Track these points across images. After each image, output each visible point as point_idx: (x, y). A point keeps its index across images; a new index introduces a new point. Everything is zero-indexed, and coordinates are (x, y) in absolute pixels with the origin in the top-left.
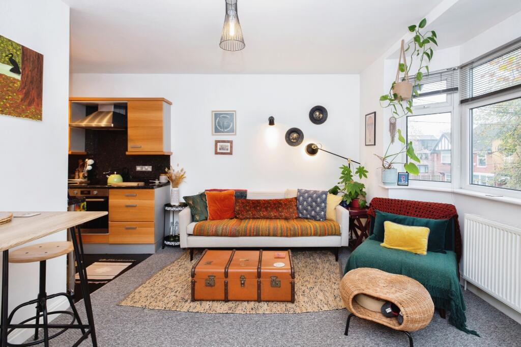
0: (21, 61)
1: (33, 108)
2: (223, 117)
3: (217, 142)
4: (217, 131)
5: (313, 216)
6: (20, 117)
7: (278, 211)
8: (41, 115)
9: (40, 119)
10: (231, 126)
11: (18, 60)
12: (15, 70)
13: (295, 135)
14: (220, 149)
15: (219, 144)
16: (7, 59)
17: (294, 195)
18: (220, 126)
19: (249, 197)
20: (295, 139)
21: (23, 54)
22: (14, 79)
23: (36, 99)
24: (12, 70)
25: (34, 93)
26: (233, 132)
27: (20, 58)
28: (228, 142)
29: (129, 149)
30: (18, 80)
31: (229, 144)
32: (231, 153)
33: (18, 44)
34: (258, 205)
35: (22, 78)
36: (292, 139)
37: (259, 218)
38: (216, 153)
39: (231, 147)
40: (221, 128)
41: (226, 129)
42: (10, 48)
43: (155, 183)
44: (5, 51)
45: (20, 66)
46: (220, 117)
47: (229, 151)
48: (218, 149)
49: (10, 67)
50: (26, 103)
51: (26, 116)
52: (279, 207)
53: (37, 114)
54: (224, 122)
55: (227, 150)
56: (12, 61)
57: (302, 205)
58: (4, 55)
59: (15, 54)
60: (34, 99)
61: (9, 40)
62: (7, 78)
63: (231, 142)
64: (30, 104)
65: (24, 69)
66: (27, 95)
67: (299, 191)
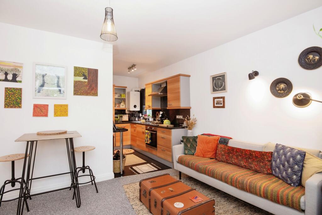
0: (87, 74)
1: (93, 92)
2: (218, 79)
3: (214, 98)
4: (214, 90)
5: (283, 177)
6: (87, 95)
7: (247, 161)
8: (97, 94)
9: (97, 95)
10: (223, 85)
11: (86, 74)
12: (85, 78)
13: (282, 86)
14: (217, 104)
15: (215, 100)
16: (82, 75)
17: (272, 150)
18: (216, 86)
19: (231, 144)
20: (283, 89)
21: (88, 71)
22: (85, 82)
23: (94, 88)
24: (84, 79)
25: (94, 85)
26: (225, 89)
27: (87, 73)
28: (221, 98)
29: (168, 106)
30: (86, 82)
31: (222, 100)
32: (223, 107)
33: (86, 68)
34: (232, 152)
35: (88, 81)
36: (278, 90)
37: (231, 164)
38: (214, 107)
39: (224, 102)
40: (217, 88)
41: (220, 88)
42: (83, 70)
43: (182, 126)
44: (81, 72)
45: (87, 76)
46: (215, 80)
47: (222, 105)
48: (215, 104)
49: (83, 77)
50: (90, 90)
51: (90, 95)
52: (249, 158)
53: (96, 94)
54: (218, 83)
55: (221, 104)
56: (84, 75)
57: (276, 161)
58: (80, 74)
59: (85, 72)
60: (93, 88)
61: (83, 68)
62: (82, 82)
63: (223, 98)
64: (92, 90)
65: (89, 77)
66: (90, 87)
67: (277, 146)
